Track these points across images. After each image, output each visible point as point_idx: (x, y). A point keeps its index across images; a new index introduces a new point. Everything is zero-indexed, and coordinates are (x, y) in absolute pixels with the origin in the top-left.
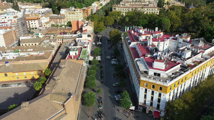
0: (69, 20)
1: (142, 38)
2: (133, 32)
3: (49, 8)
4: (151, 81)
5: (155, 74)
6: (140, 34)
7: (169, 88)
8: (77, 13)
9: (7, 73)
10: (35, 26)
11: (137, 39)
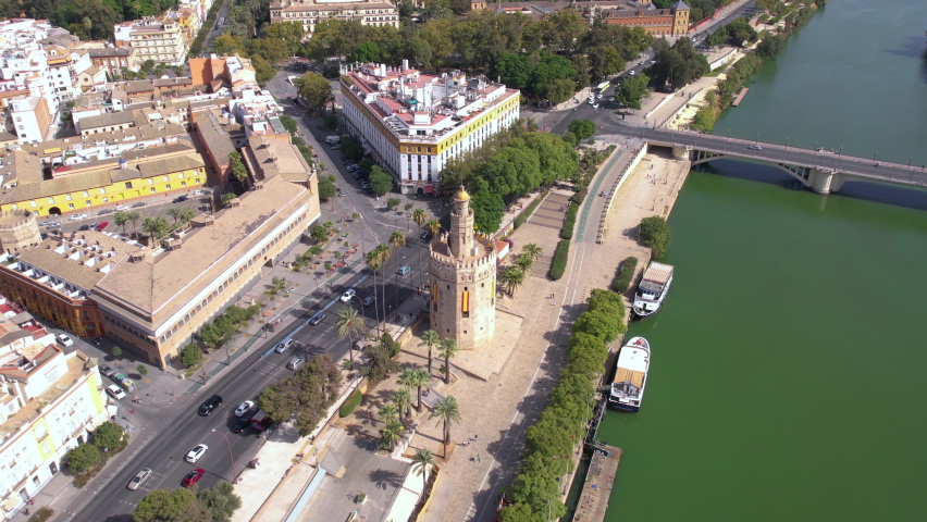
0: (146, 59)
1: (384, 85)
2: (360, 75)
3: (36, 19)
4: (415, 141)
5: (419, 132)
6: (378, 79)
7: (439, 147)
8: (170, 34)
9: (132, 181)
10: (62, 83)
11: (375, 88)
